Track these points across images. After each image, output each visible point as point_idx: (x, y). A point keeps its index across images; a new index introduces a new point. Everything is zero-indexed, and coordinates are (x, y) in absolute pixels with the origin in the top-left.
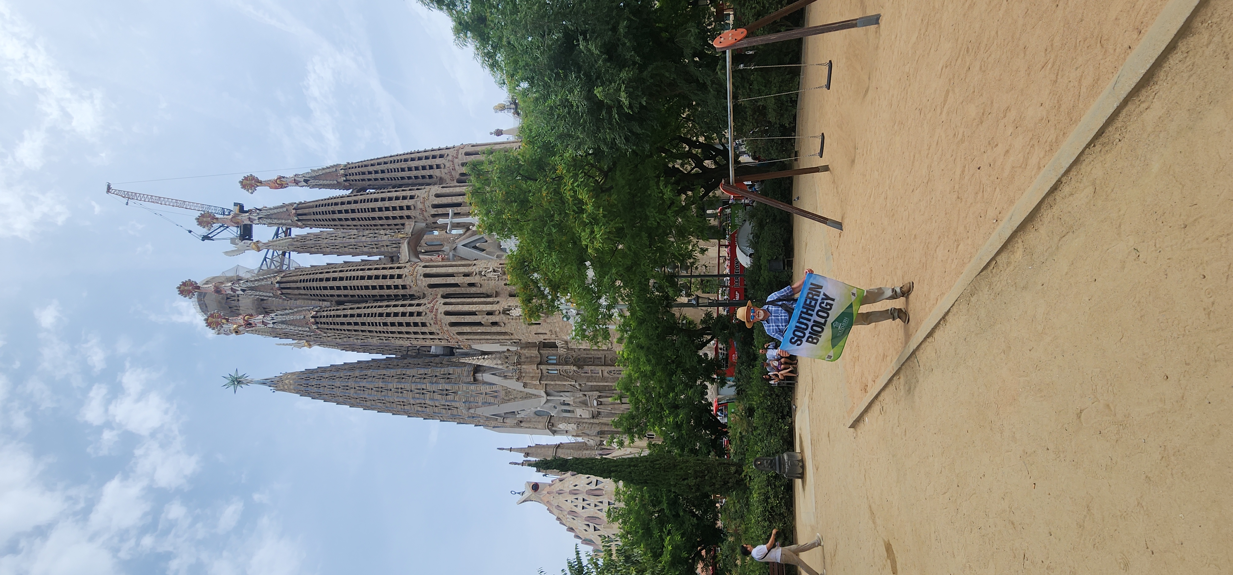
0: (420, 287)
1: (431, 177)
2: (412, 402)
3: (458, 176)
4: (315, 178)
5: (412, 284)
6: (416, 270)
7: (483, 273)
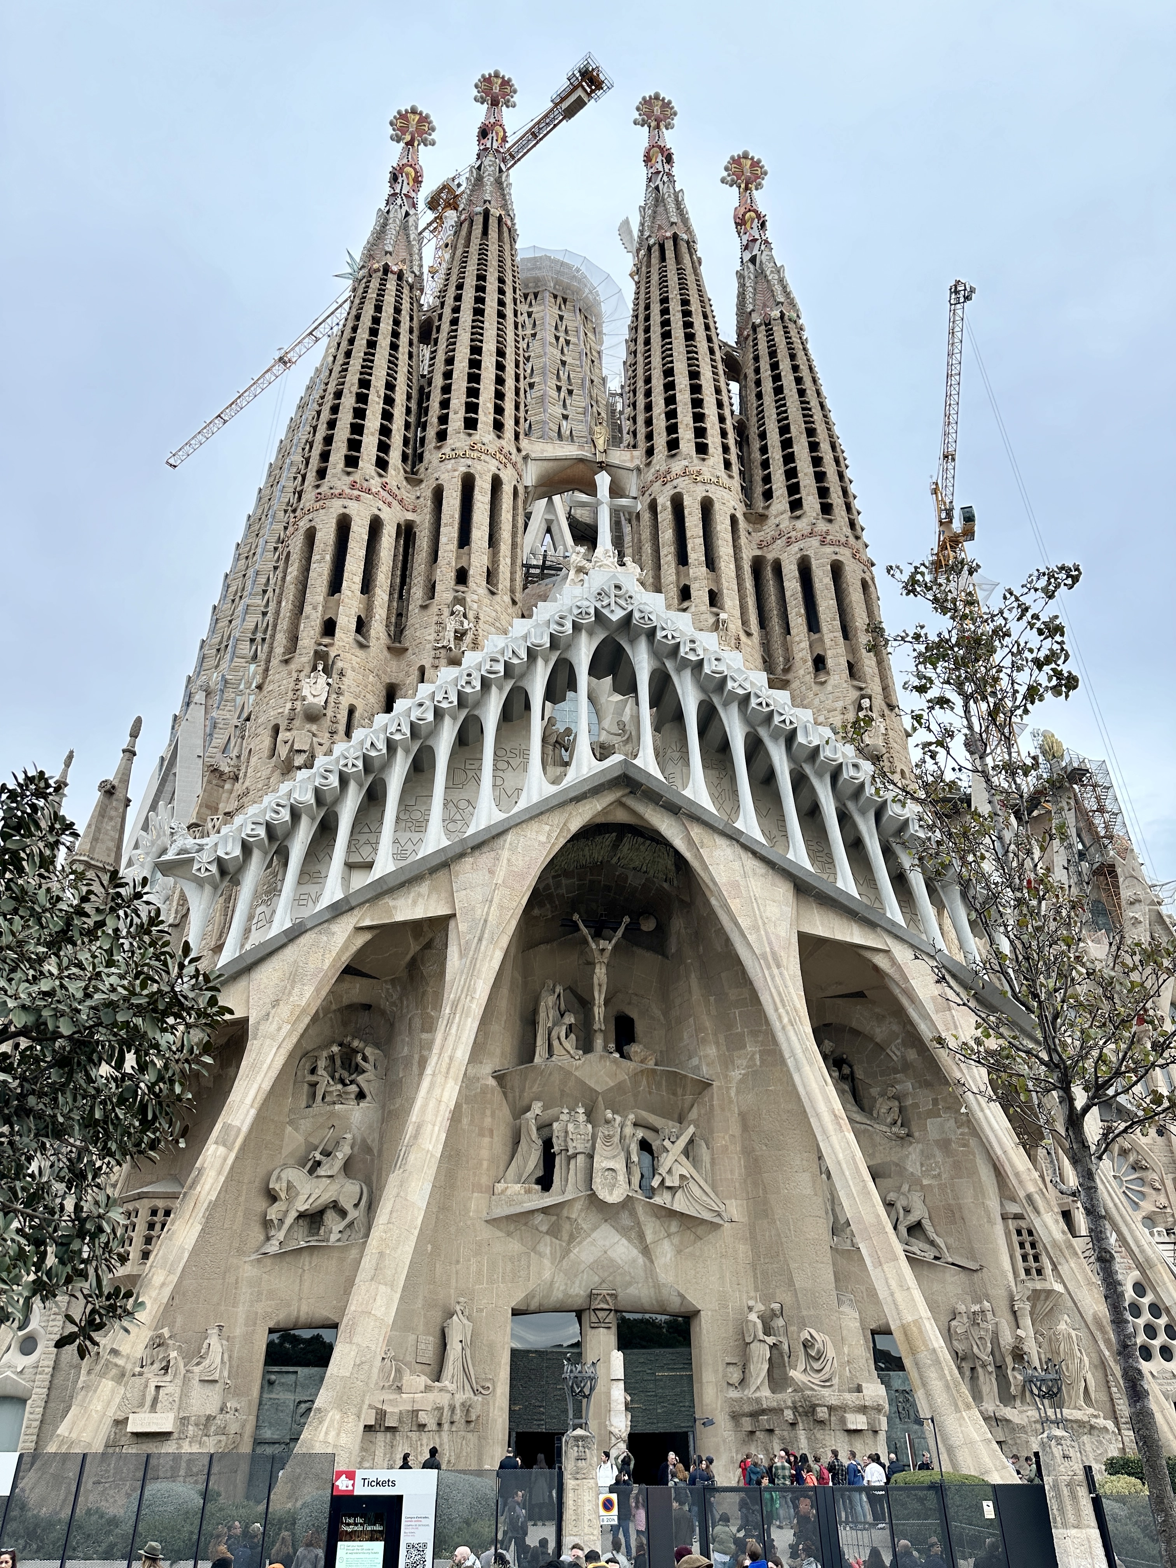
0: (436, 470)
1: (768, 495)
2: (251, 572)
3: (770, 557)
4: (761, 274)
5: (446, 450)
6: (488, 458)
7: (458, 607)
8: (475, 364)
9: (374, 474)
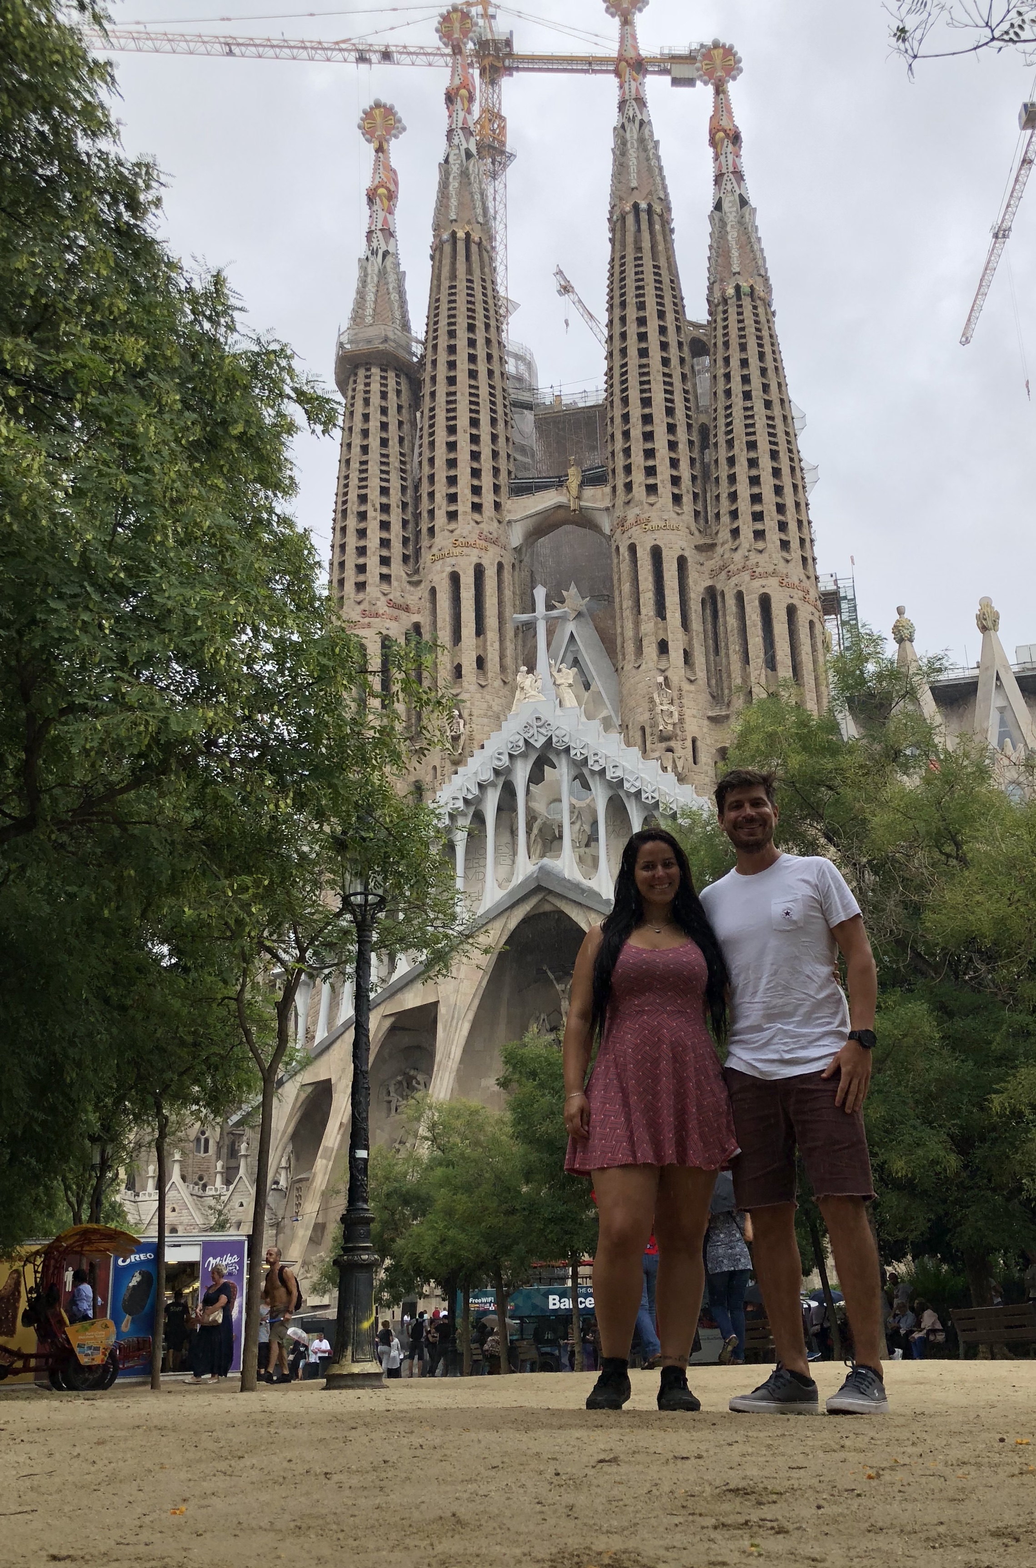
0: (430, 571)
1: (718, 518)
4: (724, 227)
5: (434, 550)
6: (469, 550)
7: (454, 711)
8: (452, 446)
9: (380, 595)
